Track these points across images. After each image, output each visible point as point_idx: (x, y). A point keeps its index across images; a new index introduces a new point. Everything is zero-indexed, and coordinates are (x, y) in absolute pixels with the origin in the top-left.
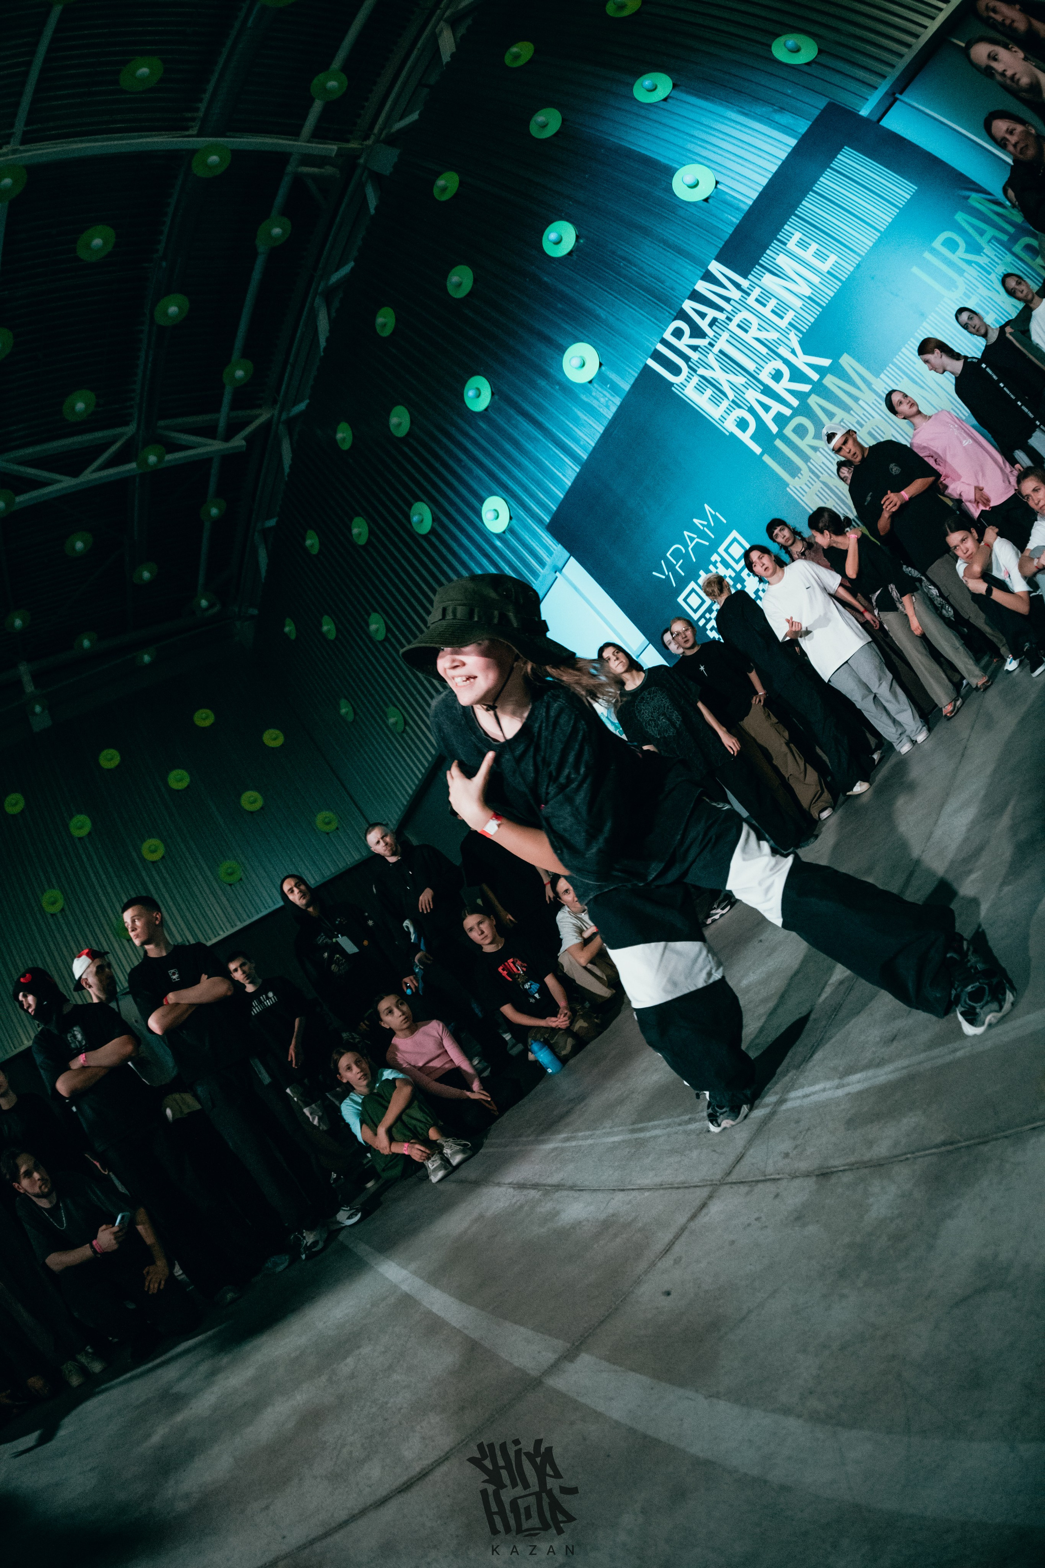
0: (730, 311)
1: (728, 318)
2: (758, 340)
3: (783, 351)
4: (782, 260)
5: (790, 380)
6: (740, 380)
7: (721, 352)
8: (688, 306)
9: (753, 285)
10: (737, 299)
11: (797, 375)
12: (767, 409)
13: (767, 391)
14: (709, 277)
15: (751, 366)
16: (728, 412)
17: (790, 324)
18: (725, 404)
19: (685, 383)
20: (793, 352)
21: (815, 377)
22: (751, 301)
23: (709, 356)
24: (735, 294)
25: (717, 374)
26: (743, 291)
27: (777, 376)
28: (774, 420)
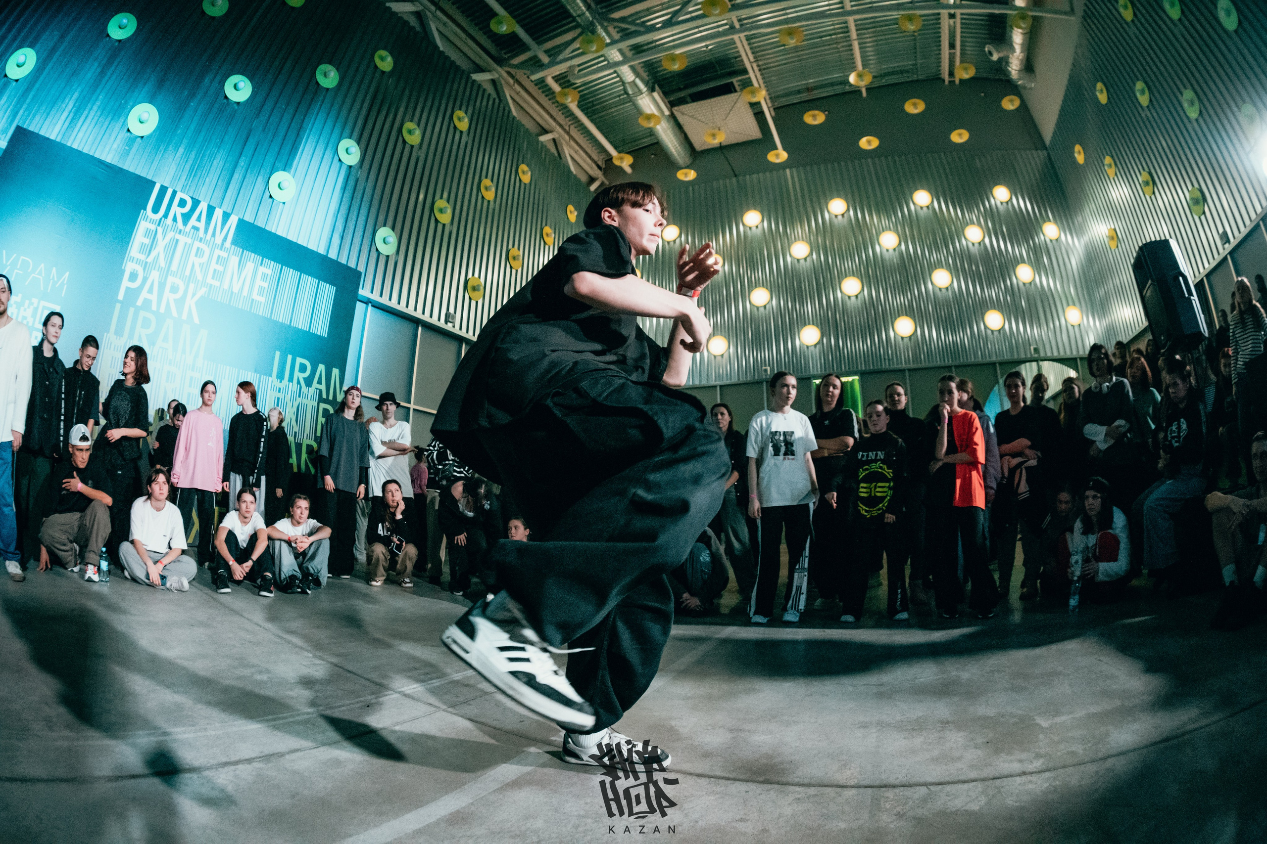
1: (201, 239)
2: (193, 266)
3: (192, 286)
4: (250, 266)
5: (175, 300)
6: (162, 262)
7: (177, 241)
8: (203, 207)
9: (228, 250)
10: (216, 241)
11: (180, 302)
12: (150, 291)
13: (162, 286)
14: (226, 216)
15: (174, 267)
16: (138, 262)
17: (211, 285)
18: (142, 257)
19: (149, 220)
20: (194, 295)
21: (184, 317)
22: (218, 252)
23: (172, 232)
24: (219, 239)
25: (161, 243)
26: (223, 244)
27: (174, 289)
28: (145, 299)
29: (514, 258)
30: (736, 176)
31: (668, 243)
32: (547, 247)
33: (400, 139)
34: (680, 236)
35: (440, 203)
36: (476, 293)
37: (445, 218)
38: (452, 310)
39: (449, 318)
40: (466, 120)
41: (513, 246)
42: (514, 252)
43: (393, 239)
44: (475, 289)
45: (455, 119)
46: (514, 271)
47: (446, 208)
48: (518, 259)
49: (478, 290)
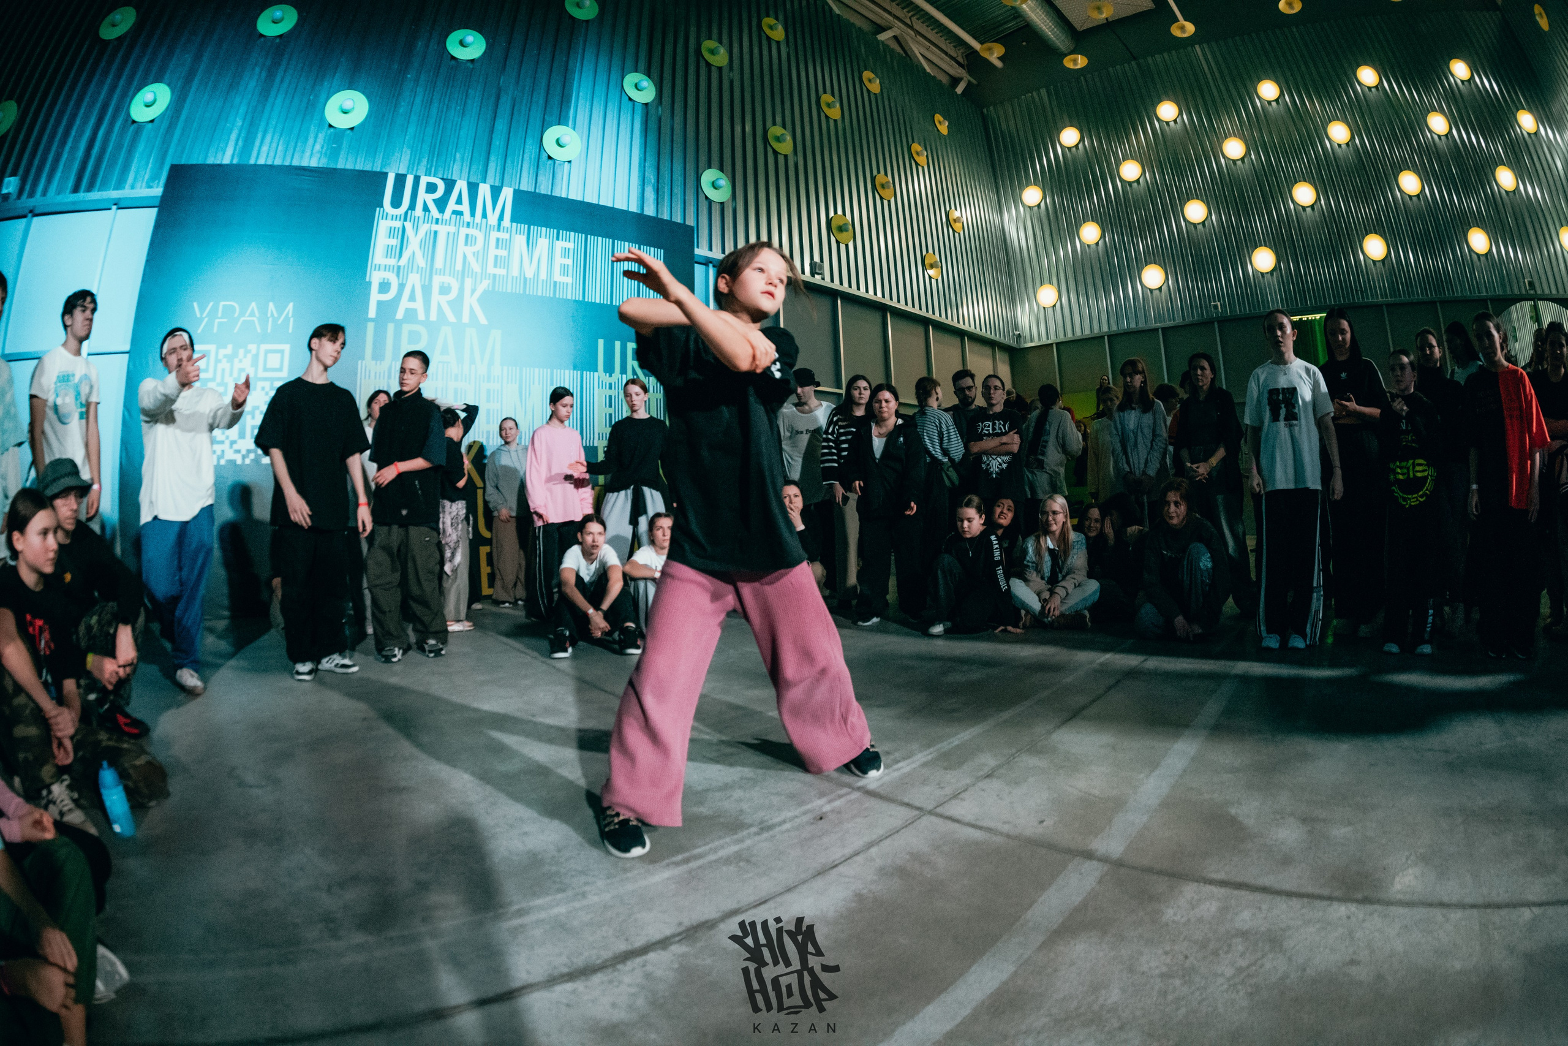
0: (476, 221)
1: (468, 223)
2: (465, 257)
3: (468, 283)
4: (543, 243)
5: (449, 302)
6: (421, 261)
7: (436, 233)
8: (461, 185)
9: (509, 230)
10: (489, 223)
11: (457, 305)
12: (412, 298)
13: (427, 290)
14: (496, 192)
15: (439, 263)
16: (387, 268)
17: (495, 276)
18: (392, 262)
19: (389, 217)
20: (473, 291)
21: (466, 318)
22: (494, 235)
23: (425, 224)
24: (493, 218)
25: (414, 241)
26: (499, 225)
27: (445, 290)
28: (407, 310)
29: (883, 186)
30: (1135, 59)
31: (1069, 149)
32: (920, 169)
33: (702, 64)
34: (1082, 139)
35: (776, 131)
36: (845, 234)
37: (785, 147)
38: (817, 259)
39: (815, 269)
40: (780, 27)
41: (879, 172)
42: (881, 178)
43: (724, 182)
44: (841, 229)
45: (765, 29)
46: (886, 203)
47: (783, 135)
48: (889, 188)
49: (847, 231)
